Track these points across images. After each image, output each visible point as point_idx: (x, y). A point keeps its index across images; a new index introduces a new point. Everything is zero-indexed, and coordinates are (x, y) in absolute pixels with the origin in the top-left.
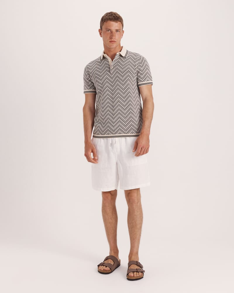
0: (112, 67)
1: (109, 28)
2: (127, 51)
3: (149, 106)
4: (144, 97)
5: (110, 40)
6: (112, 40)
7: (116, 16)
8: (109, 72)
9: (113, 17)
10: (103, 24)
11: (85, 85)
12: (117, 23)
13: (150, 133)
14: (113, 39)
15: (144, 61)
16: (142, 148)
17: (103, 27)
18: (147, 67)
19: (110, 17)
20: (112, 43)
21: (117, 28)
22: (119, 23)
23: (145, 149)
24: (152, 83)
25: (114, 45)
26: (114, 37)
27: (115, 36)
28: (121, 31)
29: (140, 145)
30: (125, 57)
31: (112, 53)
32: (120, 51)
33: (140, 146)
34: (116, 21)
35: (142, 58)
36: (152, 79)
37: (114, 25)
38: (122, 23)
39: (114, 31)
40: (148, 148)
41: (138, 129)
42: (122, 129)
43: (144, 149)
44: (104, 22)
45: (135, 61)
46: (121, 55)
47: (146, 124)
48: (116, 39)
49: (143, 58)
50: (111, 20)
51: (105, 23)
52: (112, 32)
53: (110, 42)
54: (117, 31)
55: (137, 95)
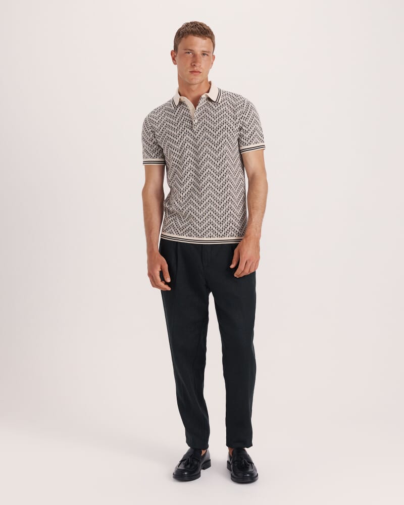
0: (196, 121)
1: (190, 48)
2: (220, 91)
3: (260, 187)
4: (251, 173)
5: (192, 70)
6: (195, 68)
7: (204, 28)
8: (191, 129)
9: (199, 28)
10: (180, 42)
11: (145, 151)
12: (206, 39)
13: (260, 235)
14: (196, 66)
15: (249, 108)
16: (248, 262)
17: (180, 46)
18: (255, 119)
19: (194, 29)
20: (195, 75)
21: (205, 49)
22: (208, 40)
23: (253, 263)
24: (263, 146)
25: (198, 79)
26: (198, 65)
27: (200, 63)
28: (211, 55)
29: (243, 256)
30: (216, 103)
31: (195, 95)
32: (208, 92)
33: (245, 257)
34: (203, 37)
35: (246, 104)
36: (264, 140)
37: (199, 44)
38: (212, 41)
39: (199, 53)
40: (258, 261)
41: (241, 230)
42: (214, 229)
43: (251, 263)
44: (182, 37)
45: (235, 109)
46: (209, 99)
47: (253, 220)
48: (202, 68)
49: (249, 103)
50: (194, 33)
51: (183, 39)
52: (195, 56)
53: (192, 72)
54: (204, 54)
55: (240, 168)
